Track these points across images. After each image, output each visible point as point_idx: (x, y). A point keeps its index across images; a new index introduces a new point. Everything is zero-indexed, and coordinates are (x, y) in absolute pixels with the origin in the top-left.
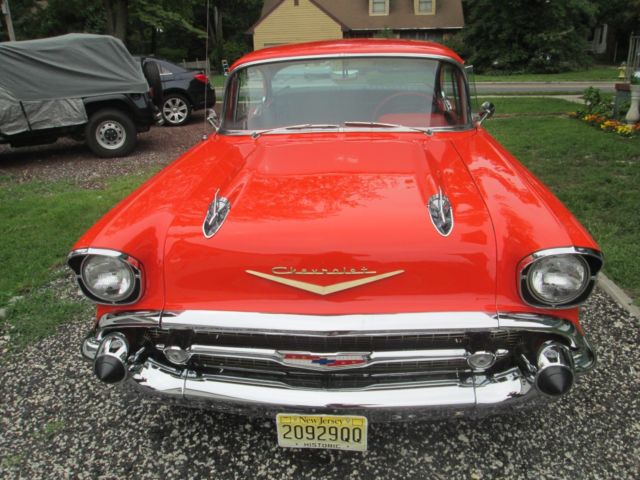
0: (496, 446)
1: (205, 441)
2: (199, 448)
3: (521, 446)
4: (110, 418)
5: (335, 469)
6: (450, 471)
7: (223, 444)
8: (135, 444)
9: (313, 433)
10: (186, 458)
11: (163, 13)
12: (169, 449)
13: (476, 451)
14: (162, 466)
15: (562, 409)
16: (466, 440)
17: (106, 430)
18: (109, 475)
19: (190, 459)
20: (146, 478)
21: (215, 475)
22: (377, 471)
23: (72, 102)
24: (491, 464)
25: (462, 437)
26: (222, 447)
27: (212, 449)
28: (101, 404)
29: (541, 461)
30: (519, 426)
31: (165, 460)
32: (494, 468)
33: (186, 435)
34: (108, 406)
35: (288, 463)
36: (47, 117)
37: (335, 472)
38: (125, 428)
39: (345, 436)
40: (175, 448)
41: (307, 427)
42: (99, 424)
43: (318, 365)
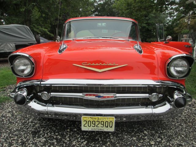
0: (157, 134)
1: (52, 135)
2: (50, 136)
3: (166, 134)
4: (17, 129)
5: (101, 142)
6: (143, 142)
7: (59, 135)
8: (26, 136)
9: (95, 124)
10: (45, 140)
11: (41, 28)
12: (39, 137)
13: (151, 136)
14: (36, 143)
15: (177, 124)
16: (147, 133)
17: (15, 132)
18: (15, 145)
19: (46, 140)
20: (30, 146)
21: (56, 145)
22: (116, 143)
23: (11, 44)
24: (157, 140)
25: (145, 132)
26: (59, 136)
27: (55, 137)
28: (14, 125)
29: (174, 139)
30: (164, 129)
31: (37, 141)
32: (158, 141)
33: (45, 133)
34: (16, 125)
35: (84, 140)
36: (2, 49)
37: (101, 143)
38: (22, 131)
39: (107, 125)
40: (41, 137)
41: (93, 121)
42: (12, 131)
43: (97, 98)
